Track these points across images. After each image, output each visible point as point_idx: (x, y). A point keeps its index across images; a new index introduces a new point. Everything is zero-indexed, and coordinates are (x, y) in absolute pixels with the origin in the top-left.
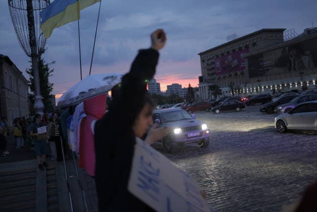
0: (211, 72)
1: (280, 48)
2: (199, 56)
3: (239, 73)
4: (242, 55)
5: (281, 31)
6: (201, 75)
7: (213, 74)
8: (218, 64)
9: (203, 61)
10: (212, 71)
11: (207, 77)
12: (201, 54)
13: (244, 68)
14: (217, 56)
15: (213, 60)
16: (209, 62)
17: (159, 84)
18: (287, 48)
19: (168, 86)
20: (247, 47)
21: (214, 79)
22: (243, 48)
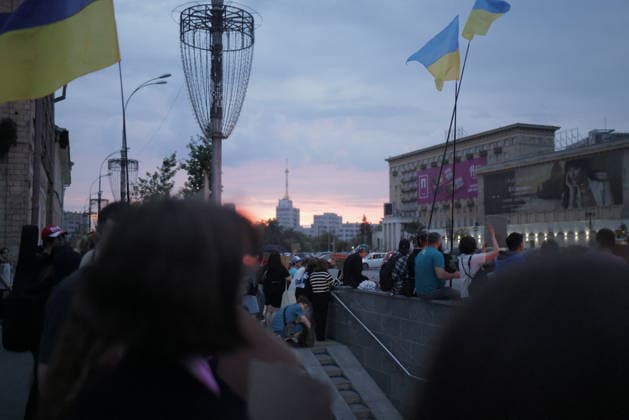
0: (408, 197)
1: (548, 162)
2: (387, 163)
3: (464, 203)
4: (473, 170)
5: (551, 130)
6: (388, 201)
7: (413, 200)
8: (424, 182)
9: (394, 174)
10: (411, 195)
11: (399, 206)
12: (391, 161)
13: (475, 194)
14: (424, 168)
15: (415, 174)
16: (408, 177)
17: (297, 211)
18: (563, 164)
19: (316, 217)
20: (484, 155)
21: (414, 211)
22: (476, 156)
